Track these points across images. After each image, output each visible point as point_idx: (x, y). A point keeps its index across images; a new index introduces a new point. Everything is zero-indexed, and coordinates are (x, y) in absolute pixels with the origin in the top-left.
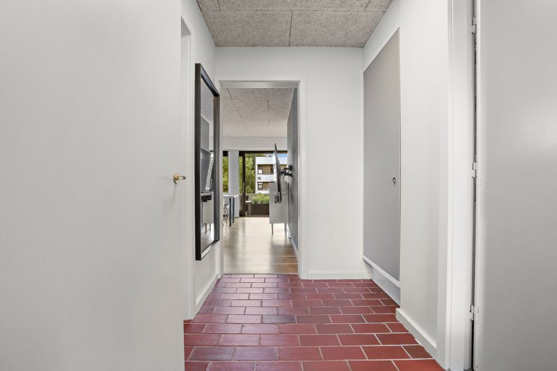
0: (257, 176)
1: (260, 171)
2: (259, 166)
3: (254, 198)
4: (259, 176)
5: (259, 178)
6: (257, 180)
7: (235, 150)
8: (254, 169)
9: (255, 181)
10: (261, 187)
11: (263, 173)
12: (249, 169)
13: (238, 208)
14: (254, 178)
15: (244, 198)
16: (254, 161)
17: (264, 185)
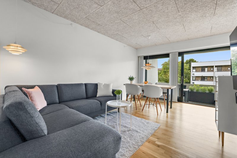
0: (192, 73)
1: (194, 70)
2: (193, 67)
3: (190, 87)
4: (193, 73)
5: (193, 74)
6: (192, 75)
7: (175, 52)
8: (190, 70)
9: (191, 76)
10: (194, 79)
11: (196, 71)
12: (187, 69)
13: (176, 95)
14: (190, 74)
15: (182, 87)
16: (190, 66)
17: (197, 78)
